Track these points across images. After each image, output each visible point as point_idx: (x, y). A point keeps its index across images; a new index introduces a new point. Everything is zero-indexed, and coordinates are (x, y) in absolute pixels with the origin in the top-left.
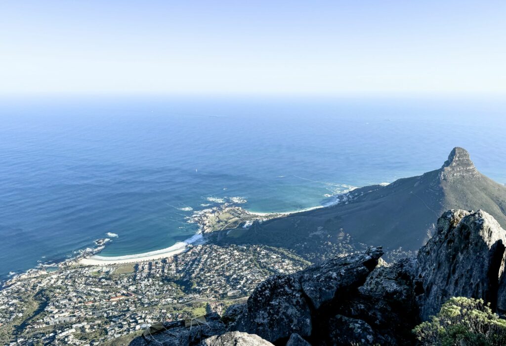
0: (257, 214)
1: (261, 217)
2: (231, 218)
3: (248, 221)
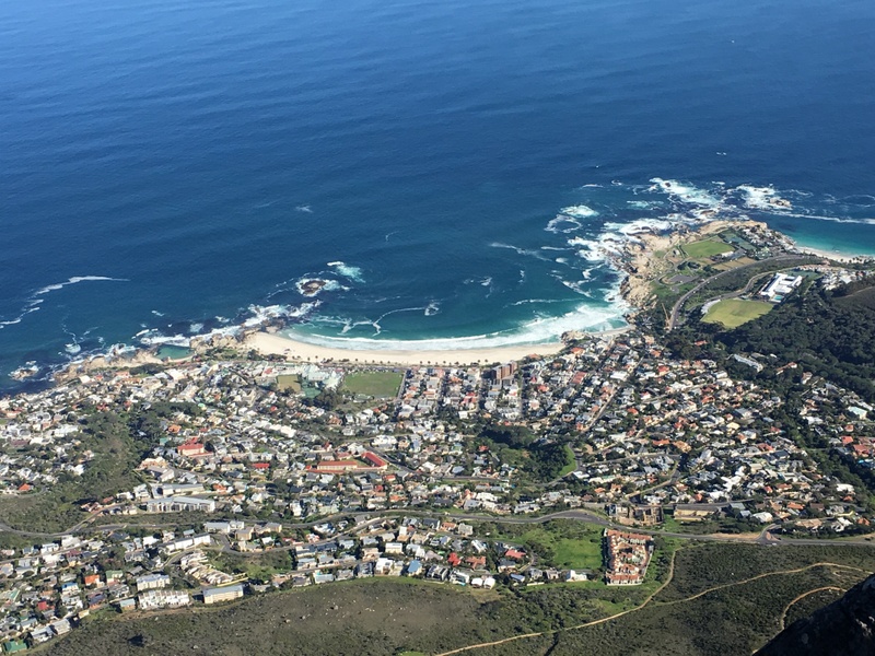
0: (819, 254)
1: (833, 264)
2: (726, 259)
3: (785, 276)
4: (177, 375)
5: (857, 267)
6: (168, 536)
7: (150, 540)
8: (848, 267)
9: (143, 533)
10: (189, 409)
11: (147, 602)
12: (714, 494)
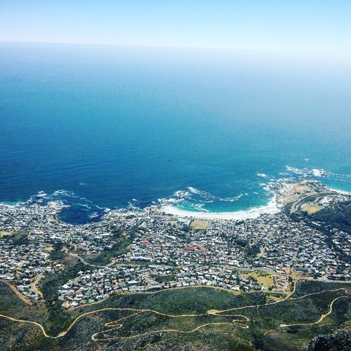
0: (338, 191)
1: (342, 195)
2: (309, 192)
3: (327, 198)
8: (346, 196)
12: (307, 265)
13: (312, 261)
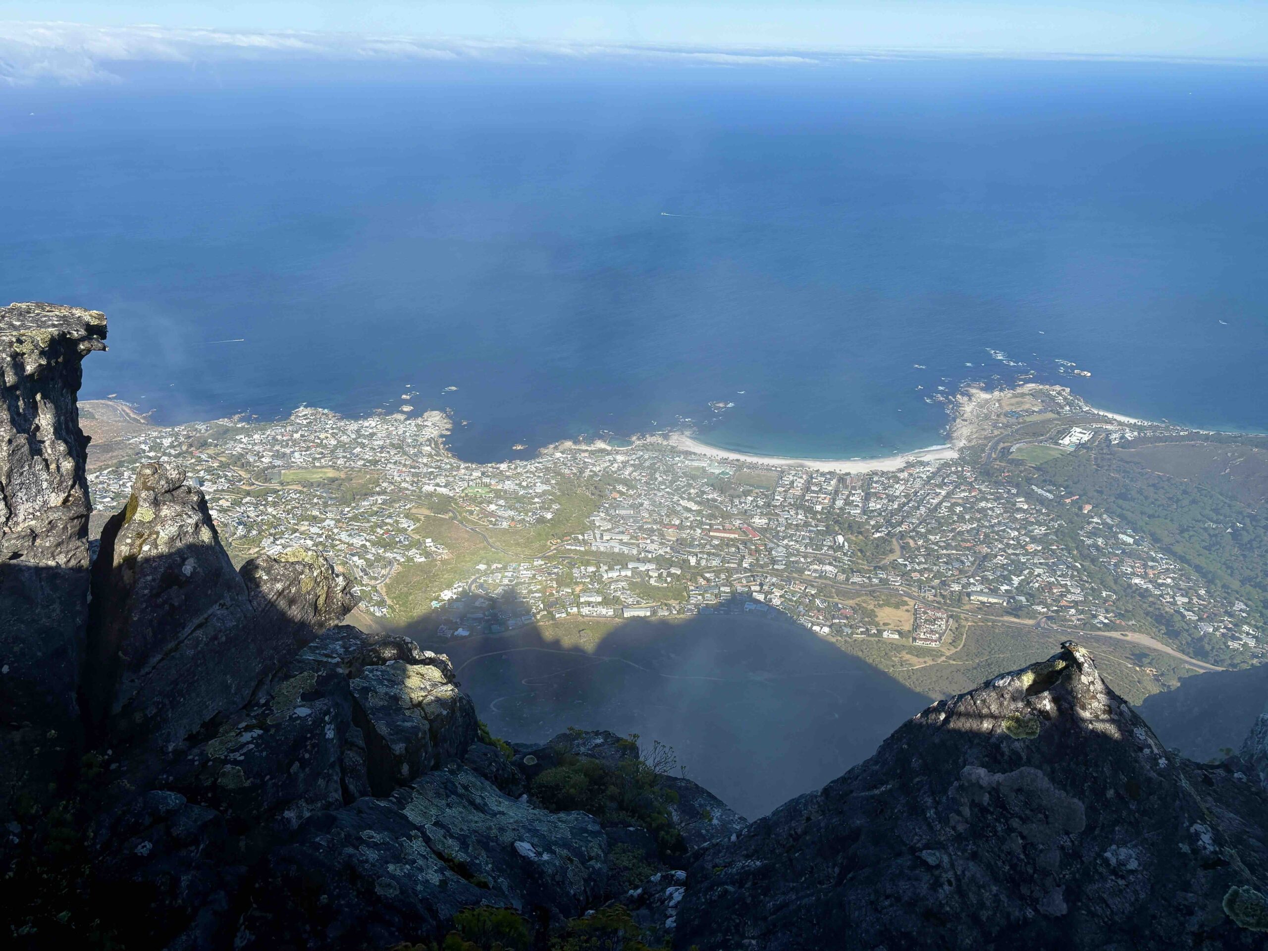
0: (1110, 415)
1: (1120, 423)
2: (1034, 413)
3: (1078, 430)
4: (620, 458)
5: (1140, 429)
6: (604, 568)
7: (591, 569)
8: (1133, 427)
9: (587, 564)
10: (625, 482)
11: (585, 610)
12: (1004, 588)
13: (1016, 580)
